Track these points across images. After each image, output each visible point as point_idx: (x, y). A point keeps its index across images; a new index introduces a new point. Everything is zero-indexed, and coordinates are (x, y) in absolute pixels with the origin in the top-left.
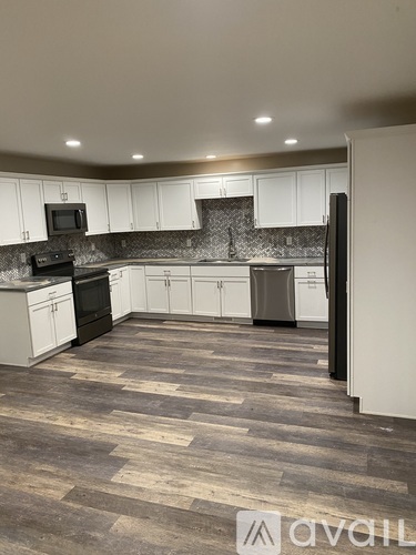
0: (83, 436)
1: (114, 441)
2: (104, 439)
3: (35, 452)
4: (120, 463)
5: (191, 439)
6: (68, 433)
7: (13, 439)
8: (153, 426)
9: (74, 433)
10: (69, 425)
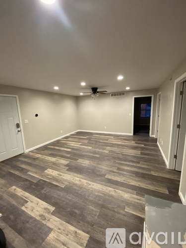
0: (76, 174)
1: (67, 172)
2: (70, 173)
3: (89, 169)
4: (67, 165)
5: (46, 171)
6: (81, 176)
7: (97, 175)
8: (53, 177)
9: (79, 176)
10: (81, 180)
